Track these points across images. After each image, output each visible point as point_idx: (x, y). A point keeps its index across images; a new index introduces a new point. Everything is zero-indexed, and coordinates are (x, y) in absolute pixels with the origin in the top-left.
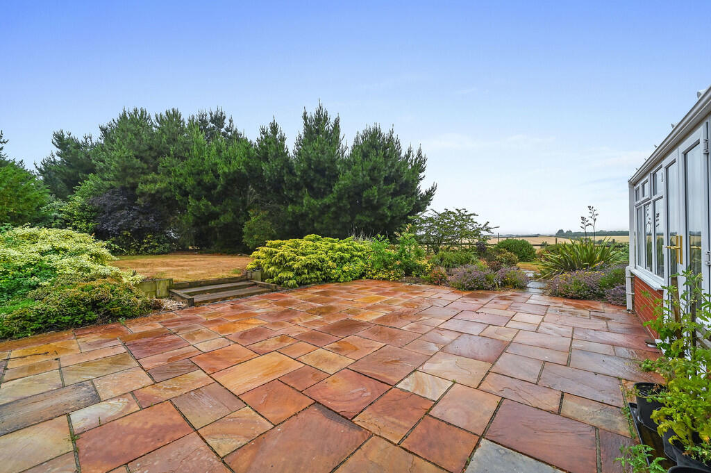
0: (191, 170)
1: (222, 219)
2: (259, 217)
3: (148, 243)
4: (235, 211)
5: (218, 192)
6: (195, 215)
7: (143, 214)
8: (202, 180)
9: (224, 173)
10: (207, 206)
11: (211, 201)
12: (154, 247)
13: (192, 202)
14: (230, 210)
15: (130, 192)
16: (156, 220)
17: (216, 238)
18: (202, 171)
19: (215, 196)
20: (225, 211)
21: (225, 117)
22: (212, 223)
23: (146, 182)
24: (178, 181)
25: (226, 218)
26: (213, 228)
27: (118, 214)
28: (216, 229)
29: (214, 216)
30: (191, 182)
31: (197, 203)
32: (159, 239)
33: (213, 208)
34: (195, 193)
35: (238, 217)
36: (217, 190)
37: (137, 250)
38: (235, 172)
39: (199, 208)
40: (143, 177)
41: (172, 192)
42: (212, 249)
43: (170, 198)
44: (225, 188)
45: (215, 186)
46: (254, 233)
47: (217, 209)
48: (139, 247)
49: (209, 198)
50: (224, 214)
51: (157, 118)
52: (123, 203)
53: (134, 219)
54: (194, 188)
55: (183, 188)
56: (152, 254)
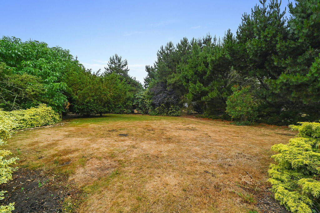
0: (191, 65)
1: (209, 95)
2: (241, 92)
3: (171, 110)
4: (219, 90)
5: (207, 77)
6: (193, 94)
7: (169, 95)
8: (197, 71)
9: (212, 60)
10: (200, 87)
11: (203, 83)
12: (174, 112)
13: (191, 85)
14: (215, 88)
15: (164, 84)
16: (174, 98)
17: (205, 108)
18: (197, 65)
19: (205, 80)
20: (212, 90)
21: (211, 39)
22: (203, 99)
23: (170, 78)
24: (184, 73)
25: (214, 94)
26: (203, 102)
27: (159, 96)
28: (206, 103)
29: (204, 93)
30: (191, 72)
31: (194, 85)
32: (176, 108)
33: (204, 88)
34: (193, 79)
35: (221, 93)
36: (207, 75)
37: (167, 113)
38: (220, 58)
39: (195, 89)
40: (169, 76)
41: (181, 81)
42: (203, 115)
43: (181, 85)
44: (213, 73)
45: (205, 73)
46: (237, 105)
47: (207, 89)
48: (168, 112)
49: (202, 81)
50: (211, 92)
51: (177, 46)
52: (161, 90)
53: (165, 98)
54: (192, 76)
55: (187, 77)
56: (173, 116)
